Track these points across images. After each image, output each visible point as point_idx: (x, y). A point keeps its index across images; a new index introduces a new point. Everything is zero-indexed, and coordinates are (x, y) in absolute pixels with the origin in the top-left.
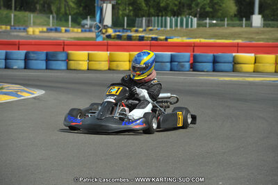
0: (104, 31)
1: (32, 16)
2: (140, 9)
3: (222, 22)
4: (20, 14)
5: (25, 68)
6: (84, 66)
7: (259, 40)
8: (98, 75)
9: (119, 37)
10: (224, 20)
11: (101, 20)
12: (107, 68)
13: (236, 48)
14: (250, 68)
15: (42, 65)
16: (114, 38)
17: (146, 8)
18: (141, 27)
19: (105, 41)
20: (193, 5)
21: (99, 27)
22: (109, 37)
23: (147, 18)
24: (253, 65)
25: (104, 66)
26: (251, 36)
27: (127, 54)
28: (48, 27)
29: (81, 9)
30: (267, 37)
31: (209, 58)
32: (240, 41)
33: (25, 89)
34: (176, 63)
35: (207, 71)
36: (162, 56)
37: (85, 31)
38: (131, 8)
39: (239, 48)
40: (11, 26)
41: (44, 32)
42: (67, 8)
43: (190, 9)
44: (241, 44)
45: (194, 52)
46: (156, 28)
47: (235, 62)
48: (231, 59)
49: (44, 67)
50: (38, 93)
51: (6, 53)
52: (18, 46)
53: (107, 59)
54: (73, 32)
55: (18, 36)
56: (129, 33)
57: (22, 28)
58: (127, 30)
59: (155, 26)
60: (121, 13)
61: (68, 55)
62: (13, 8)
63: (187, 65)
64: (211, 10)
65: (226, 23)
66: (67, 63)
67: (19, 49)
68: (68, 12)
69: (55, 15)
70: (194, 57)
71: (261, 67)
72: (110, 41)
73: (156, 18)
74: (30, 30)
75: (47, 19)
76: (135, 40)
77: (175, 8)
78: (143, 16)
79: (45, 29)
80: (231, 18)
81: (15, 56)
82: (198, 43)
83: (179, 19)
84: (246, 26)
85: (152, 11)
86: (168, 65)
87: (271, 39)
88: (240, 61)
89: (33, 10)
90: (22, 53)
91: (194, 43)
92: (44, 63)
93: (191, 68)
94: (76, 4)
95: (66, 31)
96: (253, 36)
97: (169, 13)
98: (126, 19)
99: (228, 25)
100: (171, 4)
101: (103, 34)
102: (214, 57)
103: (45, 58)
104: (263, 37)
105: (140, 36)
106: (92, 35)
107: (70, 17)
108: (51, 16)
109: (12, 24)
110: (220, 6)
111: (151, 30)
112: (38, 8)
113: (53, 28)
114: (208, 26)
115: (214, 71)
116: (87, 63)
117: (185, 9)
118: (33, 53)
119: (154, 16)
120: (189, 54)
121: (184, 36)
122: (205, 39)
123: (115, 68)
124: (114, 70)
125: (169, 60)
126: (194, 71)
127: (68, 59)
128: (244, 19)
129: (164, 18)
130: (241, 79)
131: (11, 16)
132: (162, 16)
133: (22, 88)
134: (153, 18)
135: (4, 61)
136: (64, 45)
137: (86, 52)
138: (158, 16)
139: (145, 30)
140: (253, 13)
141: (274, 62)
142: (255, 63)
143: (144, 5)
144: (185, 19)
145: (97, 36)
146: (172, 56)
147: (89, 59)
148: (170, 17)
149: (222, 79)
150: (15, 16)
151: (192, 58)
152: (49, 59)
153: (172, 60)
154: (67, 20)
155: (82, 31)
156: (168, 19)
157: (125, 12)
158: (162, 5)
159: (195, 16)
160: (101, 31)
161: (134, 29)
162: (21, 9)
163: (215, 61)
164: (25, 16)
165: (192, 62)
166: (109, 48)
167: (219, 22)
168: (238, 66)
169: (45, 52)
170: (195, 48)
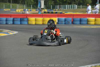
1: (18, 5)
2: (57, 2)
4: (14, 5)
5: (13, 24)
6: (34, 23)
9: (48, 12)
11: (40, 6)
12: (42, 24)
13: (88, 16)
14: (93, 23)
15: (19, 23)
16: (47, 13)
17: (59, 2)
18: (57, 9)
19: (42, 14)
21: (40, 9)
22: (45, 12)
23: (59, 6)
24: (94, 22)
27: (49, 18)
29: (35, 2)
33: (11, 31)
34: (67, 21)
35: (78, 24)
36: (62, 19)
38: (53, 2)
39: (90, 16)
40: (10, 9)
41: (22, 11)
42: (31, 2)
43: (75, 2)
45: (73, 17)
46: (62, 9)
47: (88, 21)
48: (86, 20)
50: (15, 32)
51: (6, 19)
53: (42, 20)
54: (33, 11)
58: (52, 10)
59: (62, 8)
60: (50, 3)
61: (28, 19)
62: (11, 2)
63: (71, 22)
64: (82, 2)
67: (11, 17)
68: (31, 4)
69: (26, 5)
70: (73, 19)
73: (62, 5)
74: (17, 10)
75: (23, 6)
76: (54, 13)
77: (69, 2)
78: (57, 5)
79: (23, 10)
81: (9, 20)
85: (61, 3)
86: (64, 22)
88: (89, 20)
89: (18, 3)
90: (12, 18)
91: (73, 14)
92: (20, 22)
93: (72, 23)
95: (30, 10)
97: (67, 4)
98: (51, 6)
101: (41, 11)
102: (80, 19)
103: (20, 20)
105: (56, 12)
106: (37, 12)
107: (32, 5)
108: (25, 5)
109: (11, 8)
110: (86, 1)
111: (60, 10)
112: (20, 2)
114: (81, 8)
115: (80, 24)
117: (73, 2)
118: (16, 18)
120: (71, 18)
121: (72, 12)
122: (79, 12)
123: (45, 24)
125: (64, 20)
126: (73, 24)
127: (28, 21)
128: (94, 5)
129: (65, 5)
130: (89, 27)
131: (10, 5)
132: (64, 5)
134: (61, 5)
135: (5, 21)
136: (27, 16)
137: (34, 18)
138: (63, 5)
139: (58, 10)
142: (95, 21)
144: (72, 6)
145: (39, 12)
146: (65, 19)
147: (36, 20)
148: (67, 5)
149: (82, 27)
150: (12, 5)
151: (72, 20)
153: (65, 20)
154: (30, 7)
156: (67, 6)
157: (51, 3)
159: (76, 5)
160: (40, 10)
161: (55, 9)
162: (14, 3)
163: (81, 21)
164: (16, 5)
165: (72, 21)
166: (43, 16)
167: (85, 7)
168: (89, 22)
169: (20, 18)
170: (74, 16)
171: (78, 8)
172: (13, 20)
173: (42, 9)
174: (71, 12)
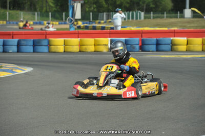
0: (75, 23)
1: (22, 13)
2: (102, 7)
3: (163, 15)
4: (13, 12)
5: (18, 52)
6: (61, 49)
7: (190, 27)
8: (72, 56)
9: (87, 28)
10: (164, 14)
11: (73, 15)
12: (78, 51)
13: (173, 34)
14: (184, 48)
15: (31, 49)
16: (83, 29)
17: (106, 6)
18: (103, 20)
19: (77, 31)
20: (141, 3)
21: (72, 21)
22: (79, 27)
23: (107, 13)
24: (186, 46)
25: (76, 49)
26: (184, 25)
27: (93, 39)
28: (34, 21)
29: (58, 7)
30: (196, 25)
31: (153, 41)
32: (176, 29)
33: (18, 67)
34: (129, 46)
35: (152, 51)
37: (62, 24)
38: (95, 6)
39: (175, 34)
40: (6, 21)
41: (32, 25)
42: (48, 7)
43: (139, 6)
44: (177, 30)
45: (142, 37)
47: (173, 44)
48: (169, 42)
49: (32, 51)
50: (28, 70)
51: (4, 41)
52: (12, 35)
53: (78, 44)
55: (12, 28)
56: (94, 25)
57: (15, 22)
58: (92, 22)
60: (87, 9)
61: (49, 42)
62: (8, 8)
63: (137, 47)
64: (154, 6)
65: (165, 15)
66: (49, 47)
67: (13, 38)
68: (48, 10)
69: (39, 13)
71: (192, 47)
72: (80, 31)
73: (114, 13)
75: (33, 16)
76: (98, 29)
77: (128, 5)
78: (103, 12)
80: (169, 12)
81: (10, 43)
82: (145, 31)
83: (131, 13)
84: (180, 18)
85: (110, 8)
87: (198, 27)
88: (176, 43)
90: (15, 41)
91: (142, 31)
92: (32, 47)
93: (140, 49)
94: (54, 4)
96: (186, 24)
98: (91, 14)
99: (167, 17)
100: (124, 2)
101: (75, 25)
102: (157, 40)
103: (32, 44)
104: (193, 25)
105: (102, 27)
106: (67, 26)
107: (50, 14)
108: (36, 13)
109: (8, 19)
110: (161, 3)
111: (110, 22)
112: (26, 8)
113: (38, 22)
114: (152, 18)
115: (157, 50)
116: (63, 47)
117: (135, 6)
118: (24, 40)
119: (112, 12)
121: (134, 26)
122: (150, 27)
123: (84, 51)
124: (83, 52)
126: (142, 51)
127: (49, 45)
128: (179, 12)
130: (177, 56)
131: (6, 14)
133: (16, 66)
135: (2, 47)
136: (47, 35)
137: (63, 39)
139: (105, 22)
140: (185, 8)
141: (201, 43)
142: (187, 44)
143: (105, 4)
144: (135, 14)
145: (70, 27)
147: (65, 44)
149: (163, 56)
150: (9, 14)
151: (141, 42)
152: (35, 44)
154: (48, 16)
155: (59, 24)
157: (90, 9)
158: (118, 3)
159: (142, 11)
160: (73, 23)
161: (98, 21)
162: (14, 9)
163: (158, 44)
164: (17, 14)
165: (141, 44)
166: (79, 35)
167: (160, 15)
168: (175, 47)
169: (32, 39)
170: (143, 34)
171: (145, 18)
172: (19, 45)
173: (77, 20)
174: (132, 26)
